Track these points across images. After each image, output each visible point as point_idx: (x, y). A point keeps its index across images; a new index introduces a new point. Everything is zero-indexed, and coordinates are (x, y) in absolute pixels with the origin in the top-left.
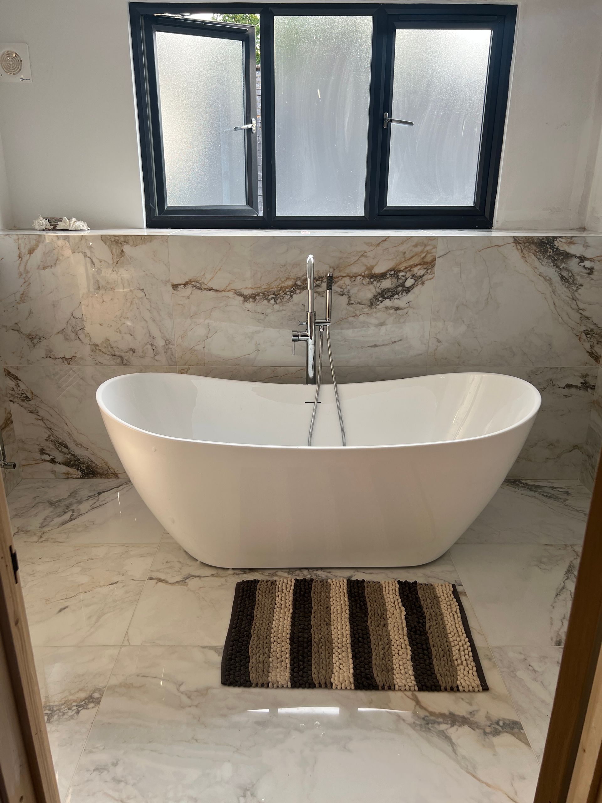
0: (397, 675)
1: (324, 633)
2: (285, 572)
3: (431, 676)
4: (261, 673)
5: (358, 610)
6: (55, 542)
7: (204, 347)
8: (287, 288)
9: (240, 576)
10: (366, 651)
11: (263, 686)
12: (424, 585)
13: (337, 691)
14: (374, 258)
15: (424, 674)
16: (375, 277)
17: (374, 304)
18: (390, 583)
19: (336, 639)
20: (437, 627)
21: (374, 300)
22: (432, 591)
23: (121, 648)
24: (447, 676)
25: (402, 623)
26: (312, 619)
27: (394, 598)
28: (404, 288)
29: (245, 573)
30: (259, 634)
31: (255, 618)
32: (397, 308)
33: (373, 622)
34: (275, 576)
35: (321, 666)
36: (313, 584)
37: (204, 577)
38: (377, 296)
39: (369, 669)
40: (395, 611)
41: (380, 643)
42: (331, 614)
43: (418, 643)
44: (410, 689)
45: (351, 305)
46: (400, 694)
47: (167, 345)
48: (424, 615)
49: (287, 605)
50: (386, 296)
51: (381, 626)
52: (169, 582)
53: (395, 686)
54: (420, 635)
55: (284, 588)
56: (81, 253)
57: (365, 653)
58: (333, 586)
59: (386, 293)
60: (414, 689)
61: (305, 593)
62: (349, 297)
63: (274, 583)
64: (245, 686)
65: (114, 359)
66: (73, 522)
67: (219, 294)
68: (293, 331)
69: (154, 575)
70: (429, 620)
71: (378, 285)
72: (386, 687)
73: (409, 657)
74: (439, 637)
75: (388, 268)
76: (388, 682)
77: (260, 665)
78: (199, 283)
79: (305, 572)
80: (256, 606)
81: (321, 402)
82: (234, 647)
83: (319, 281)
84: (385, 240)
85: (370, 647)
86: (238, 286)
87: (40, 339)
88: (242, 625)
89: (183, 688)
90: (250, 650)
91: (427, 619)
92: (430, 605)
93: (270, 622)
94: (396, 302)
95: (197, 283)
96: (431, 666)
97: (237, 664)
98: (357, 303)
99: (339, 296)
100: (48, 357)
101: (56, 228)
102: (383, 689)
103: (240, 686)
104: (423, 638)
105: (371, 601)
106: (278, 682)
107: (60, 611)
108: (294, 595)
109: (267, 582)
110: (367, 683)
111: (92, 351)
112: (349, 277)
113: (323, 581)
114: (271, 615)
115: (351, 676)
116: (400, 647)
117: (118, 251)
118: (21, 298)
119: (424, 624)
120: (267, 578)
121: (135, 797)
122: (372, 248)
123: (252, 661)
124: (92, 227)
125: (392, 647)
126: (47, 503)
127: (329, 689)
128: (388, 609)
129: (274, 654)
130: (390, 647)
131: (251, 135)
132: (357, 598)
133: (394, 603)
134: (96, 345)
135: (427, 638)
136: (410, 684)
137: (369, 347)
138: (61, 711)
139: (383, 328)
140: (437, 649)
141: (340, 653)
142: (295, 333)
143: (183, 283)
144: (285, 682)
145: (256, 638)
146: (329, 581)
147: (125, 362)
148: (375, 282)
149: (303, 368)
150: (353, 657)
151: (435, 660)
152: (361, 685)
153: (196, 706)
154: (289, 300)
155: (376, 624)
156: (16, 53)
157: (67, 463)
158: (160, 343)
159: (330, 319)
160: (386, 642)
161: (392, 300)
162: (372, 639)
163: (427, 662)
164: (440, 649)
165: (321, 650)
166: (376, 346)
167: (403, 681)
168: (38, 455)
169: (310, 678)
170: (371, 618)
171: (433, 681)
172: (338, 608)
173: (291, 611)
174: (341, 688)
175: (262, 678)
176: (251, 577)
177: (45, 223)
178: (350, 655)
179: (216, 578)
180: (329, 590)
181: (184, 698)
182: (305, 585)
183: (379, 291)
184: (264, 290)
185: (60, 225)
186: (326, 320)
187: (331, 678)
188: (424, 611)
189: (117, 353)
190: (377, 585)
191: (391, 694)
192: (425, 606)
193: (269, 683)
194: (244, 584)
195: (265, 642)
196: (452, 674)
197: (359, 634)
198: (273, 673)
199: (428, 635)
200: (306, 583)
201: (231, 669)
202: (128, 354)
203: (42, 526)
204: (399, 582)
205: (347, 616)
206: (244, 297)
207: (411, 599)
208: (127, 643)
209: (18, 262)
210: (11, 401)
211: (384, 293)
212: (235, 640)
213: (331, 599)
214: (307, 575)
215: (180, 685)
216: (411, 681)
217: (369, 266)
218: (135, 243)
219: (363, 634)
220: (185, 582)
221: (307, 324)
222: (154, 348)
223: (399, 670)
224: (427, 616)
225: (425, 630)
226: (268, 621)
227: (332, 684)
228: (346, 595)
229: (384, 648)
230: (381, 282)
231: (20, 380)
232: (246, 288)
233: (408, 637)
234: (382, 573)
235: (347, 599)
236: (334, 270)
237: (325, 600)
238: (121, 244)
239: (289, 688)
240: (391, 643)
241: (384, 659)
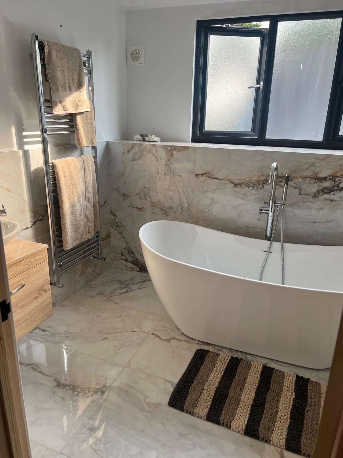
0: (274, 435)
1: (237, 394)
2: (228, 350)
3: (297, 443)
4: (191, 405)
5: (264, 386)
6: (114, 303)
7: (209, 210)
8: (261, 181)
9: (201, 346)
10: (260, 413)
11: (190, 413)
12: (314, 382)
13: (232, 432)
14: (319, 168)
15: (293, 440)
16: (319, 179)
17: (316, 196)
18: (291, 374)
19: (243, 399)
20: (313, 413)
21: (317, 193)
22: (318, 388)
23: (124, 368)
24: (308, 446)
25: (290, 402)
26: (233, 383)
27: (290, 385)
28: (338, 188)
29: (204, 344)
30: (199, 382)
31: (200, 372)
32: (332, 200)
33: (270, 396)
34: (220, 351)
35: (228, 413)
36: (241, 362)
37: (181, 341)
38: (319, 191)
39: (257, 425)
40: (288, 394)
41: (270, 411)
42: (246, 383)
43: (296, 419)
44: (280, 447)
45: (301, 195)
46: (272, 447)
47: (189, 207)
48: (307, 402)
49: (221, 370)
50: (325, 192)
51: (275, 400)
52: (162, 338)
53: (270, 441)
54: (300, 414)
55: (223, 359)
56: (152, 154)
57: (258, 414)
58: (253, 366)
59: (325, 190)
60: (282, 448)
61: (234, 366)
62: (300, 190)
63: (218, 355)
64: (180, 410)
65: (161, 211)
66: (126, 294)
67: (221, 181)
68: (260, 207)
69: (156, 333)
70: (309, 406)
71: (321, 184)
72: (264, 440)
73: (287, 426)
74: (312, 419)
75: (328, 175)
76: (266, 437)
77: (193, 401)
78: (210, 174)
79: (239, 354)
80: (203, 365)
81: (271, 252)
82: (182, 386)
83: (282, 178)
84: (328, 157)
85: (263, 411)
86: (232, 177)
87: (128, 196)
88: (191, 374)
89: (147, 400)
90: (190, 390)
91: (307, 405)
92: (313, 397)
93: (208, 377)
94: (332, 196)
95: (209, 175)
96: (300, 436)
97: (180, 396)
98: (305, 194)
99: (294, 189)
100: (130, 206)
101: (145, 140)
102: (262, 440)
103: (177, 409)
104: (301, 416)
105: (274, 382)
106: (199, 414)
107: (103, 339)
108: (228, 365)
109: (214, 353)
110: (253, 433)
111: (151, 206)
112: (301, 178)
113: (248, 362)
114: (209, 373)
115: (244, 425)
116: (283, 417)
117: (170, 154)
118: (121, 175)
119: (305, 408)
120: (216, 351)
121: (102, 451)
122: (319, 161)
123: (189, 396)
124: (162, 140)
125: (278, 416)
126: (118, 281)
127: (228, 429)
128: (284, 391)
129: (203, 396)
130: (276, 416)
131: (259, 91)
132: (266, 378)
133: (289, 389)
134: (154, 203)
135: (304, 418)
136: (281, 444)
137: (310, 222)
138: (85, 392)
139: (321, 212)
140: (307, 427)
141: (243, 409)
142: (261, 208)
143: (202, 173)
144: (203, 415)
145: (196, 384)
146: (252, 363)
147: (167, 214)
148: (319, 183)
149: (263, 230)
150: (250, 414)
151: (304, 433)
152: (249, 433)
153: (150, 413)
154: (261, 188)
155: (272, 398)
156: (138, 51)
157: (133, 263)
158: (186, 205)
159: (285, 202)
160: (275, 411)
161: (329, 195)
162: (266, 406)
163: (298, 433)
164: (310, 428)
165: (231, 403)
166: (315, 222)
167: (277, 440)
168: (120, 256)
169: (219, 418)
170: (270, 393)
171: (297, 446)
172: (252, 381)
173: (222, 374)
174: (236, 431)
175: (191, 408)
176: (206, 348)
177: (139, 137)
178: (248, 412)
179: (187, 343)
180: (249, 368)
181: (146, 406)
182: (236, 361)
183: (321, 188)
184: (247, 181)
185: (147, 139)
186: (282, 202)
187: (232, 422)
188: (308, 400)
189: (163, 209)
190: (282, 374)
191: (266, 445)
192: (309, 396)
193: (194, 413)
194: (200, 351)
195: (200, 388)
196: (312, 447)
197: (259, 400)
198: (198, 408)
199: (305, 416)
200: (237, 361)
201: (176, 398)
202: (168, 209)
203: (111, 293)
204: (297, 376)
205: (255, 387)
206: (235, 184)
207: (301, 389)
208: (128, 366)
209: (123, 156)
210: (111, 226)
211: (324, 190)
212: (184, 382)
213: (249, 374)
214: (239, 356)
215: (146, 398)
216: (283, 442)
217: (316, 172)
218: (179, 150)
219: (261, 402)
220: (170, 341)
221: (269, 204)
222: (182, 208)
223: (277, 432)
224: (308, 403)
225: (304, 412)
226: (206, 376)
227: (231, 426)
228: (259, 374)
229: (272, 415)
230: (323, 183)
231: (116, 216)
232: (237, 179)
233: (290, 413)
234: (288, 367)
235: (259, 377)
236: (292, 172)
237: (245, 374)
238: (172, 150)
239: (204, 420)
240: (278, 413)
241: (269, 422)
